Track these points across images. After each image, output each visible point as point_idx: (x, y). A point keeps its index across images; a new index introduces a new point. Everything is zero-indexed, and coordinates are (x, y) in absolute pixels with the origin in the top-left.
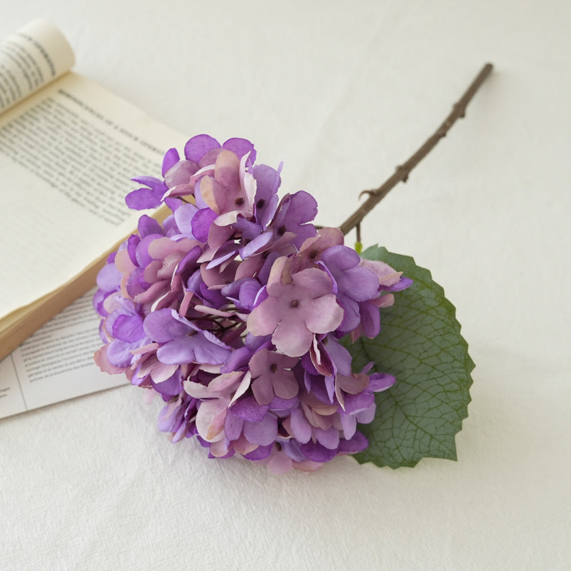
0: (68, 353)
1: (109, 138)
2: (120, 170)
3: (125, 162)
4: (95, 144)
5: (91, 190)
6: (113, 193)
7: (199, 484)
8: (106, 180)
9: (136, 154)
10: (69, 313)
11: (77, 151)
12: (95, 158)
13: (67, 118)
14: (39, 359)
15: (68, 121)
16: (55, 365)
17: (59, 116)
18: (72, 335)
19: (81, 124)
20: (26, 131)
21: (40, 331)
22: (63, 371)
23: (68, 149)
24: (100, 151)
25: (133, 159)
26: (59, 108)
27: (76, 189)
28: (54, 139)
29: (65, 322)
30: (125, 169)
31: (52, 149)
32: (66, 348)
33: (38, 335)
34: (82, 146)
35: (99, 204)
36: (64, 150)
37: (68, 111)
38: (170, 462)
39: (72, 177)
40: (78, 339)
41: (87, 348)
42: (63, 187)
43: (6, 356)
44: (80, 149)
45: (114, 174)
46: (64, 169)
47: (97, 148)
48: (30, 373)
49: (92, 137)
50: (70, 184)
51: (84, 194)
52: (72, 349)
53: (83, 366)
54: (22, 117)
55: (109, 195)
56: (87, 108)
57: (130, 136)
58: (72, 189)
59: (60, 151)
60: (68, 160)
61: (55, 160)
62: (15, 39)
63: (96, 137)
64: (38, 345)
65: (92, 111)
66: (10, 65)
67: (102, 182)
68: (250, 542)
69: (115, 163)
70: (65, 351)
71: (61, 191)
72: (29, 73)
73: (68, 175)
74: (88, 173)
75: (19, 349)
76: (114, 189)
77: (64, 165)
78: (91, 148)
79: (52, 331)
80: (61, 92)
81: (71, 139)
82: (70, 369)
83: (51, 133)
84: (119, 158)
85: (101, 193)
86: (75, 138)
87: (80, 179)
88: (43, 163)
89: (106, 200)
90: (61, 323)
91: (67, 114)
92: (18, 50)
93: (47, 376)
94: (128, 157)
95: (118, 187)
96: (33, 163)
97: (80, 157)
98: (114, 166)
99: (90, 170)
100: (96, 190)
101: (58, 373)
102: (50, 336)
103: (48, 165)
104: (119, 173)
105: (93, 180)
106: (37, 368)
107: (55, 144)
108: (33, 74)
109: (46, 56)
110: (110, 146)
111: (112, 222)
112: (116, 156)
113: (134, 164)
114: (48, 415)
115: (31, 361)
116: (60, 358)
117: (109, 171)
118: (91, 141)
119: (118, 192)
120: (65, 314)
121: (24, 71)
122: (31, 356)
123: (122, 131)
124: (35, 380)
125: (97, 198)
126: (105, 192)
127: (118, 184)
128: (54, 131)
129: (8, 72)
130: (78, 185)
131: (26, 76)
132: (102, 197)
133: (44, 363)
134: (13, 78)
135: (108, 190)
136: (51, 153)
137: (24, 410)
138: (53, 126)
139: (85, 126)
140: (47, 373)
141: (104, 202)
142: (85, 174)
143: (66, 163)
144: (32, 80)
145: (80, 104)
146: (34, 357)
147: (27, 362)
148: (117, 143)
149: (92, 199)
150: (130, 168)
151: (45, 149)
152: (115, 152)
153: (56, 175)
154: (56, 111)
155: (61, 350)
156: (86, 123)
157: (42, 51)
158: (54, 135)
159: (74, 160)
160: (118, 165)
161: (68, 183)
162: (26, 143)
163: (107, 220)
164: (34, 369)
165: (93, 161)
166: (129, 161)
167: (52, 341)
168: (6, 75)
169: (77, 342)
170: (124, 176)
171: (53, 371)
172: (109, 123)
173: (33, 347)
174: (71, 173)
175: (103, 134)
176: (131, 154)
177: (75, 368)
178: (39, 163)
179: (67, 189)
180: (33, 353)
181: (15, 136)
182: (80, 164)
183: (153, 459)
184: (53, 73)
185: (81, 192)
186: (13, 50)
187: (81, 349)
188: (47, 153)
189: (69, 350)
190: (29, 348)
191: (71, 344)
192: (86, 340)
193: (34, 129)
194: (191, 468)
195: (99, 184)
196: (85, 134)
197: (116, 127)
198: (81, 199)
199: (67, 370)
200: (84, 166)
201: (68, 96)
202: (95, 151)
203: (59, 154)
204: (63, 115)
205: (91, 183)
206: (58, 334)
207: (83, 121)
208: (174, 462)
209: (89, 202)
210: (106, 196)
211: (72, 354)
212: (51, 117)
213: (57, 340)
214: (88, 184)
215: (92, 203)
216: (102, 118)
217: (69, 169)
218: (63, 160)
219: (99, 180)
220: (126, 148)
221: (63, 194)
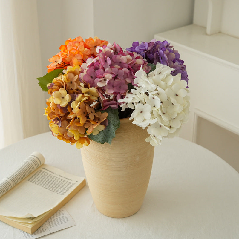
1: (57, 177)
3: (61, 182)
5: (55, 189)
12: (55, 182)
18: (57, 218)
20: (37, 177)
21: (50, 218)
23: (48, 180)
24: (55, 180)
27: (52, 189)
28: (44, 179)
31: (44, 181)
35: (58, 191)
43: (44, 224)
44: (50, 180)
45: (60, 185)
49: (53, 178)
50: (50, 188)
54: (35, 174)
56: (50, 171)
57: (62, 177)
59: (46, 181)
62: (30, 156)
65: (51, 172)
66: (32, 162)
67: (57, 187)
72: (36, 164)
75: (46, 222)
78: (53, 180)
80: (43, 168)
81: (48, 178)
91: (45, 173)
92: (33, 159)
93: (54, 226)
96: (40, 184)
98: (59, 183)
99: (54, 184)
103: (44, 184)
106: (51, 225)
107: (44, 180)
108: (37, 164)
109: (39, 160)
110: (57, 179)
111: (62, 195)
115: (49, 224)
121: (35, 164)
124: (51, 227)
128: (43, 177)
129: (31, 164)
130: (52, 188)
131: (35, 165)
134: (33, 165)
137: (50, 233)
144: (37, 166)
145: (48, 171)
148: (59, 178)
152: (59, 180)
153: (46, 186)
154: (43, 172)
156: (50, 175)
157: (38, 159)
162: (37, 180)
163: (60, 194)
167: (53, 220)
168: (31, 165)
169: (59, 219)
172: (56, 174)
173: (49, 221)
174: (50, 185)
175: (55, 177)
176: (63, 180)
178: (41, 184)
179: (50, 189)
181: (34, 179)
182: (51, 183)
184: (41, 164)
186: (31, 159)
188: (43, 182)
193: (38, 177)
196: (51, 177)
197: (58, 175)
198: (53, 191)
201: (45, 169)
206: (54, 218)
210: (59, 189)
211: (58, 222)
212: (42, 174)
214: (54, 187)
215: (56, 191)
216: (54, 173)
217: (49, 185)
218: (47, 183)
219: (56, 186)
220: (61, 179)
221: (49, 190)
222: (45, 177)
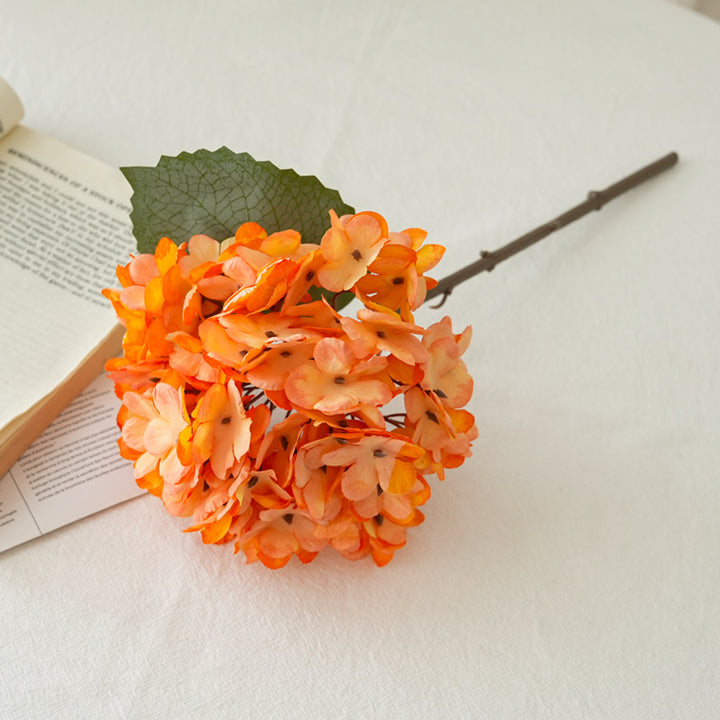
0: (78, 462)
1: (78, 203)
2: (100, 241)
3: (102, 231)
4: (65, 212)
5: (69, 268)
6: (96, 269)
7: (254, 596)
8: (85, 255)
9: (113, 220)
10: (68, 416)
11: (44, 222)
12: (68, 230)
13: (25, 183)
14: (45, 473)
15: (27, 187)
16: (64, 479)
17: (15, 182)
18: (77, 442)
19: (43, 189)
21: (39, 441)
22: (75, 485)
23: (33, 221)
24: (72, 220)
25: (111, 226)
26: (12, 172)
27: (53, 269)
28: (14, 210)
29: (65, 427)
30: (104, 239)
31: (14, 222)
32: (73, 457)
33: (37, 445)
34: (50, 216)
35: (82, 283)
36: (30, 223)
37: (24, 174)
38: (216, 574)
39: (45, 255)
40: (84, 445)
41: (97, 454)
42: (36, 268)
43: (5, 474)
44: (47, 219)
45: (93, 246)
46: (34, 245)
47: (67, 217)
48: (36, 491)
49: (59, 204)
50: (44, 264)
51: (63, 274)
52: (82, 457)
53: (96, 476)
55: (92, 272)
56: (46, 169)
57: (104, 199)
58: (47, 269)
59: (24, 223)
60: (36, 234)
61: (21, 235)
63: (64, 203)
64: (40, 457)
65: (52, 172)
67: (81, 257)
68: (322, 654)
69: (91, 233)
70: (72, 461)
71: (35, 272)
73: (39, 252)
74: (62, 247)
75: (17, 465)
76: (97, 265)
77: (34, 241)
78: (60, 218)
79: (53, 439)
80: (11, 151)
81: (33, 208)
82: (84, 482)
83: (9, 203)
84: (95, 227)
85: (82, 271)
86: (40, 207)
87: (54, 256)
88: (7, 240)
89: (90, 278)
90: (61, 428)
91: (24, 179)
93: (57, 492)
94: (106, 224)
95: (101, 262)
97: (50, 229)
98: (92, 237)
99: (63, 243)
100: (75, 267)
101: (70, 487)
102: (52, 446)
103: (14, 243)
104: (99, 245)
105: (69, 255)
106: (45, 484)
107: (17, 216)
110: (82, 213)
111: (103, 305)
112: (90, 224)
113: (115, 233)
114: (66, 537)
115: (35, 477)
116: (69, 470)
117: (86, 243)
118: (58, 209)
119: (102, 268)
120: (64, 417)
122: (34, 471)
123: (92, 193)
124: (44, 498)
125: (79, 277)
126: (86, 268)
127: (101, 258)
128: (13, 200)
130: (55, 265)
132: (85, 276)
133: (51, 477)
135: (90, 266)
136: (13, 226)
137: (39, 534)
138: (11, 195)
139: (48, 191)
140: (58, 488)
141: (88, 281)
142: (58, 249)
143: (36, 238)
145: (38, 165)
146: (38, 472)
147: (32, 478)
148: (90, 209)
149: (73, 279)
150: (111, 238)
151: (7, 223)
152: (89, 220)
153: (24, 253)
154: (10, 174)
155: (68, 460)
156: (49, 188)
158: (13, 205)
159: (43, 234)
160: (96, 235)
161: (40, 261)
163: (94, 301)
164: (40, 485)
165: (66, 233)
166: (107, 228)
167: (55, 451)
169: (86, 448)
170: (105, 247)
171: (63, 486)
172: (77, 185)
173: (34, 460)
174: (42, 249)
175: (71, 199)
176: (108, 221)
177: (89, 480)
179: (42, 270)
180: (36, 466)
182: (52, 238)
183: (196, 572)
185: (58, 271)
187: (91, 457)
188: (8, 228)
189: (76, 459)
190: (30, 462)
191: (78, 452)
192: (94, 445)
194: (242, 578)
195: (77, 260)
196: (50, 201)
197: (85, 190)
198: (59, 280)
199: (79, 483)
200: (57, 241)
201: (21, 156)
202: (66, 221)
203: (24, 228)
204: (20, 180)
205: (68, 259)
206: (61, 442)
207: (44, 185)
208: (220, 573)
209: (69, 282)
210: (89, 273)
211: (82, 464)
212: (5, 184)
213: (61, 448)
214: (65, 262)
215: (74, 284)
216: (66, 180)
217: (39, 244)
218: (30, 235)
219: (76, 255)
220: (101, 214)
221: (37, 276)
222: (23, 203)
